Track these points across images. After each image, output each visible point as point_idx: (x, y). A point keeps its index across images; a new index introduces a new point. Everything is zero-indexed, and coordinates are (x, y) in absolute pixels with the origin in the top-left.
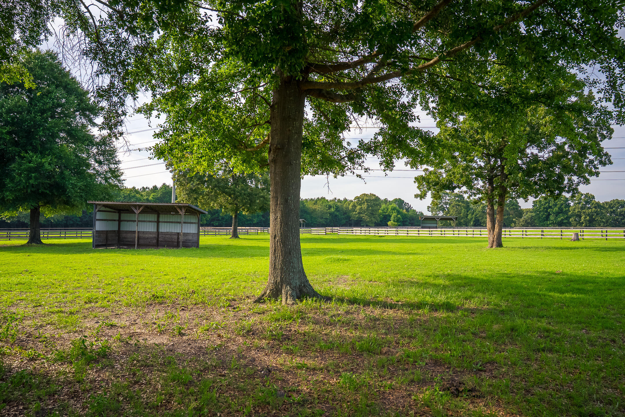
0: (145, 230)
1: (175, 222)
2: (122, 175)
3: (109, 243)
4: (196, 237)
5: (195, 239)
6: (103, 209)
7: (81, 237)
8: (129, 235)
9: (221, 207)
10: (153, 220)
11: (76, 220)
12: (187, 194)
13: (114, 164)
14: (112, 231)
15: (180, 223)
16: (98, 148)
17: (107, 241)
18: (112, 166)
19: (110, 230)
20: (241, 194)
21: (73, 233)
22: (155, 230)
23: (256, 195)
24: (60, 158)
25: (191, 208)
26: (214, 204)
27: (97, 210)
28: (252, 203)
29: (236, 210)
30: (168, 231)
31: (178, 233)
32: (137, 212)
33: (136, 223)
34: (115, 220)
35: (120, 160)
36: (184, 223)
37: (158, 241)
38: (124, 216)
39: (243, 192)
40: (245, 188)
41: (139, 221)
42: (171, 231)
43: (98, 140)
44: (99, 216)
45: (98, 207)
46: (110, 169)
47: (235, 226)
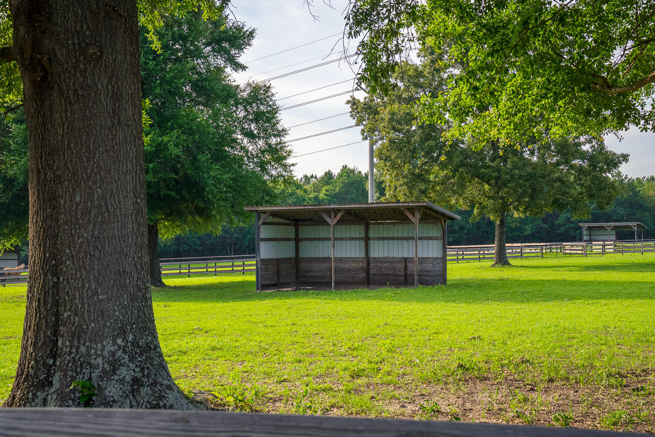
0: (344, 256)
1: (398, 239)
2: (289, 155)
3: (282, 281)
4: (440, 265)
5: (438, 268)
6: (270, 219)
7: (216, 273)
8: (315, 266)
9: (473, 206)
10: (358, 236)
11: (194, 243)
12: (406, 184)
13: (275, 136)
14: (286, 259)
15: (412, 238)
16: (246, 110)
17: (278, 278)
18: (273, 141)
19: (282, 257)
20: (512, 177)
21: (198, 267)
22: (363, 255)
23: (544, 177)
24: (190, 132)
25: (431, 209)
26: (457, 200)
27: (260, 222)
28: (534, 194)
29: (503, 209)
30: (386, 255)
31: (406, 259)
32: (332, 221)
33: (331, 243)
34: (289, 240)
35: (286, 126)
36: (421, 238)
37: (368, 274)
38: (306, 231)
39: (517, 172)
40: (520, 164)
41: (336, 239)
42: (391, 255)
43: (245, 94)
44: (264, 232)
45: (263, 217)
46: (270, 146)
47: (500, 240)
